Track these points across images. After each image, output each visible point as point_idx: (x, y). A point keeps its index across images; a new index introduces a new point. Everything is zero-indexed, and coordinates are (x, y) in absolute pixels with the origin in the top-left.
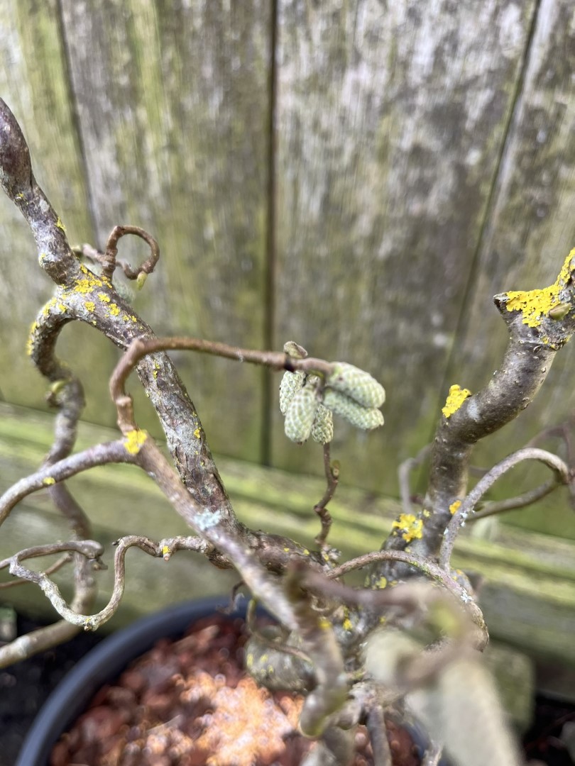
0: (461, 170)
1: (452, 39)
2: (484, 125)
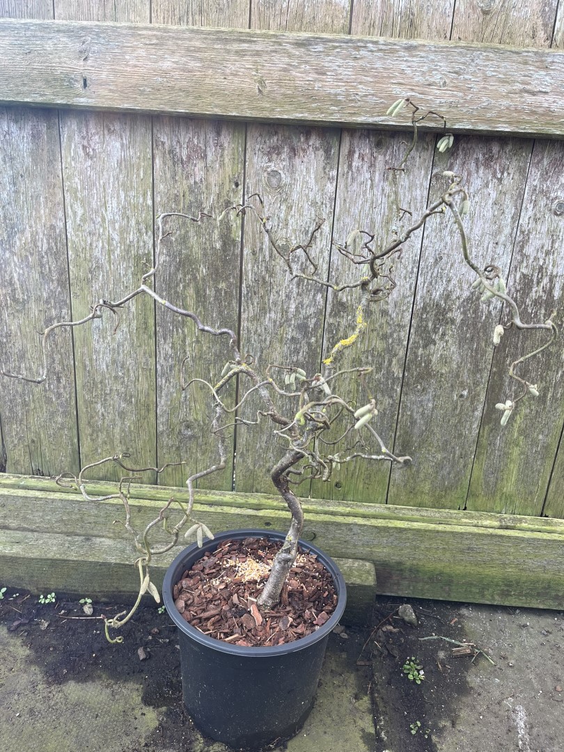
0: (309, 344)
1: (301, 303)
2: (315, 329)
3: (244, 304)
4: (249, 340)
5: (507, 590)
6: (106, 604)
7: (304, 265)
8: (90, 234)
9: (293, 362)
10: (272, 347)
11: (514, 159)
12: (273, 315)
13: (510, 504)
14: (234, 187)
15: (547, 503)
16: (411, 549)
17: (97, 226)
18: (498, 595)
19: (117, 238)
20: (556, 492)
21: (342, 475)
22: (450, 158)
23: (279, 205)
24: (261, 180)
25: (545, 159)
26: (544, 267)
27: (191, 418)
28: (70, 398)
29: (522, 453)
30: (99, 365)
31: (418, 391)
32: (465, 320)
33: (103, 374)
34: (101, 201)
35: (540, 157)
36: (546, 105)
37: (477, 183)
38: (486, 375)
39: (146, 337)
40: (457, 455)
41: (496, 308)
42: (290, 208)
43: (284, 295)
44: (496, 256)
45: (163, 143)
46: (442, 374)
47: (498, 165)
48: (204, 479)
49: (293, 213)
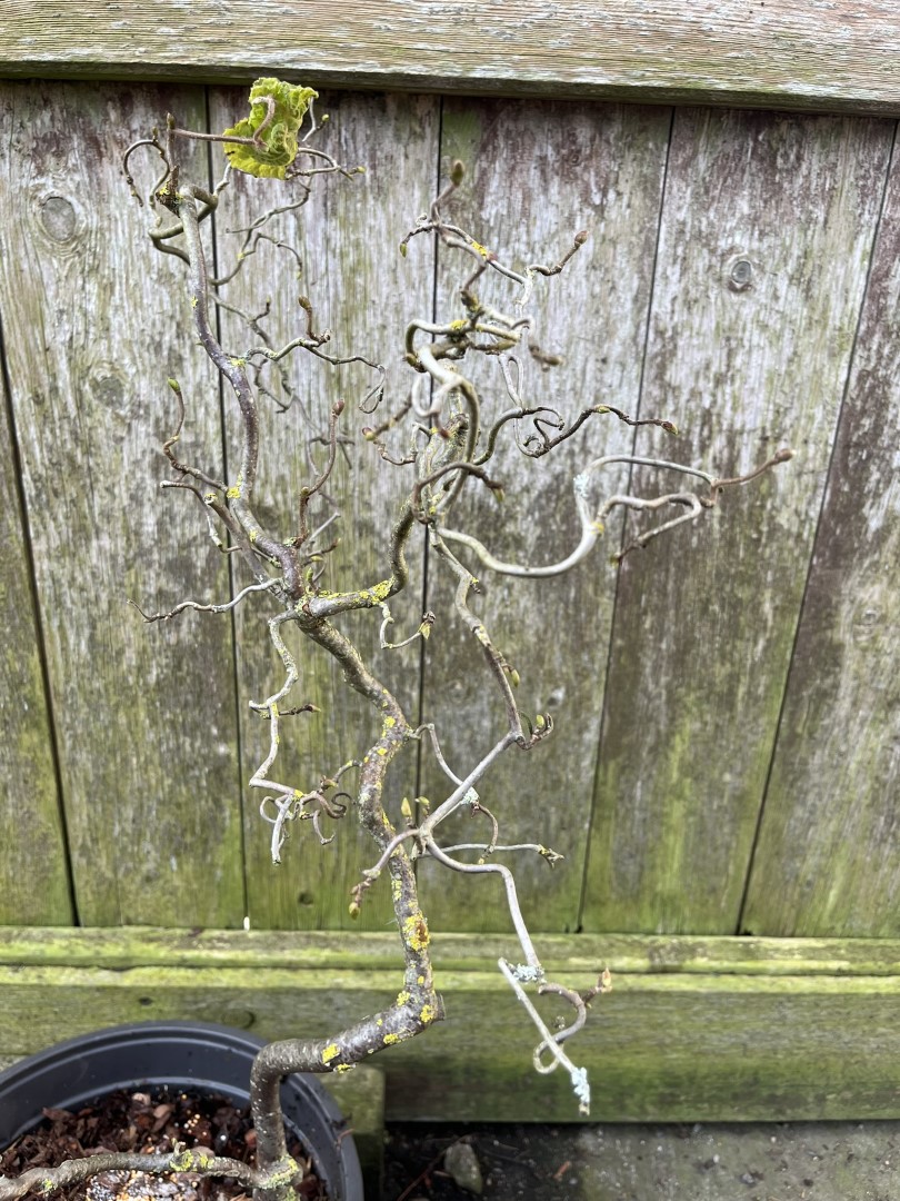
3: (33, 519)
4: (58, 601)
5: (672, 1095)
7: (162, 424)
9: (168, 645)
10: (116, 614)
11: (629, 156)
12: (106, 542)
13: (673, 914)
15: (747, 908)
16: (464, 1030)
18: (653, 1103)
20: (764, 886)
21: (312, 879)
22: (478, 157)
23: (80, 282)
24: (27, 221)
25: (700, 157)
26: (715, 411)
29: (691, 812)
31: (458, 696)
32: (547, 539)
35: (689, 152)
36: (689, 16)
37: (547, 217)
38: (601, 654)
40: (553, 825)
42: (109, 288)
43: (125, 496)
44: (605, 390)
47: (593, 173)
48: (7, 905)
49: (118, 302)
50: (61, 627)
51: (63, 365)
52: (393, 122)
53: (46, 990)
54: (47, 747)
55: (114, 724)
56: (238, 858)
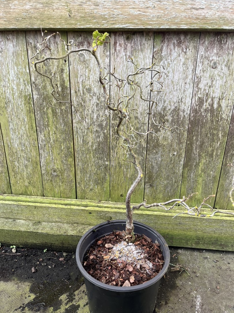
3: (73, 116)
4: (77, 132)
5: (198, 242)
6: (22, 248)
7: (98, 97)
8: (4, 86)
9: (97, 141)
10: (88, 135)
11: (191, 42)
12: (87, 120)
13: (199, 203)
14: (64, 62)
15: (216, 202)
16: (154, 224)
17: (7, 83)
18: (194, 243)
19: (15, 88)
20: (220, 198)
21: (123, 191)
22: (161, 43)
23: (85, 70)
24: (76, 58)
25: (206, 42)
26: (209, 93)
27: (55, 167)
28: (4, 159)
29: (203, 180)
30: (14, 145)
31: (154, 153)
32: (173, 120)
33: (16, 149)
34: (7, 71)
35: (204, 40)
36: (203, 14)
37: (175, 54)
38: (184, 145)
39: (33, 132)
40: (173, 182)
41: (187, 114)
42: (90, 71)
43: (91, 111)
44: (186, 89)
45: (31, 43)
46: (164, 145)
47: (184, 45)
48: (64, 194)
49: (92, 73)
50: (77, 137)
51: (81, 86)
52: (145, 37)
53: (71, 209)
54: (73, 161)
55: (86, 157)
56: (109, 186)
